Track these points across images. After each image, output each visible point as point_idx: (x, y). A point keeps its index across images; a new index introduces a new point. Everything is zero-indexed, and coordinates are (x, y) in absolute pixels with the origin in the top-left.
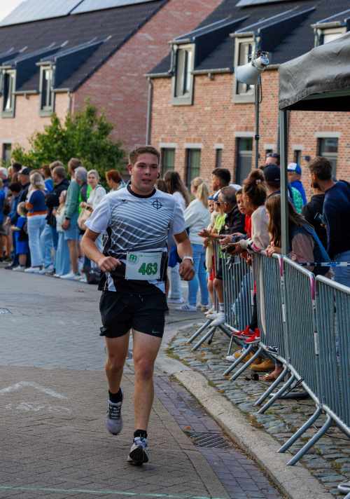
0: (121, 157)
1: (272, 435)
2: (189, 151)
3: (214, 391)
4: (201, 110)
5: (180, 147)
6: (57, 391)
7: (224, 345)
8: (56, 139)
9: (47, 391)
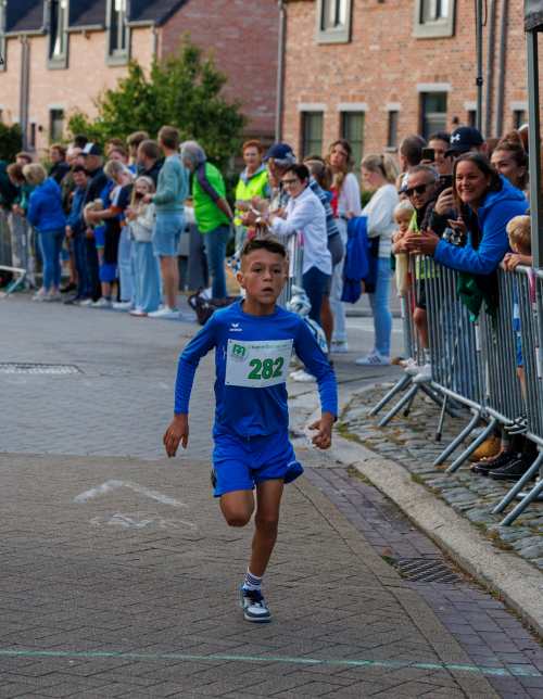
0: (240, 126)
1: (528, 560)
2: (346, 116)
3: (423, 490)
4: (364, 51)
5: (331, 109)
6: (169, 495)
7: (429, 417)
8: (137, 99)
9: (154, 495)
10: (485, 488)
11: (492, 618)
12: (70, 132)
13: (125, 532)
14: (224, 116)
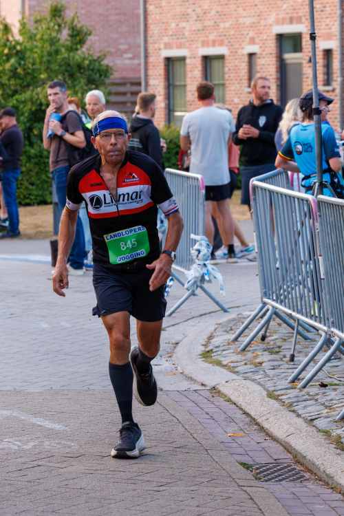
0: (106, 76)
2: (207, 60)
5: (193, 54)
7: (285, 340)
8: (7, 55)
10: (331, 400)
11: (332, 508)
13: (14, 453)
14: (91, 67)
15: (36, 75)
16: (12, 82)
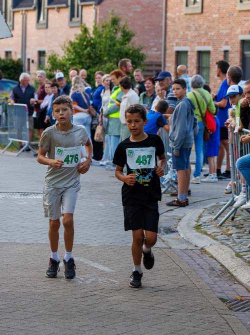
0: (142, 60)
2: (200, 53)
3: (241, 261)
4: (210, 18)
5: (192, 49)
6: (104, 265)
7: (245, 220)
8: (85, 46)
9: (95, 265)
12: (49, 64)
14: (133, 55)
15: (102, 57)
16: (88, 61)
